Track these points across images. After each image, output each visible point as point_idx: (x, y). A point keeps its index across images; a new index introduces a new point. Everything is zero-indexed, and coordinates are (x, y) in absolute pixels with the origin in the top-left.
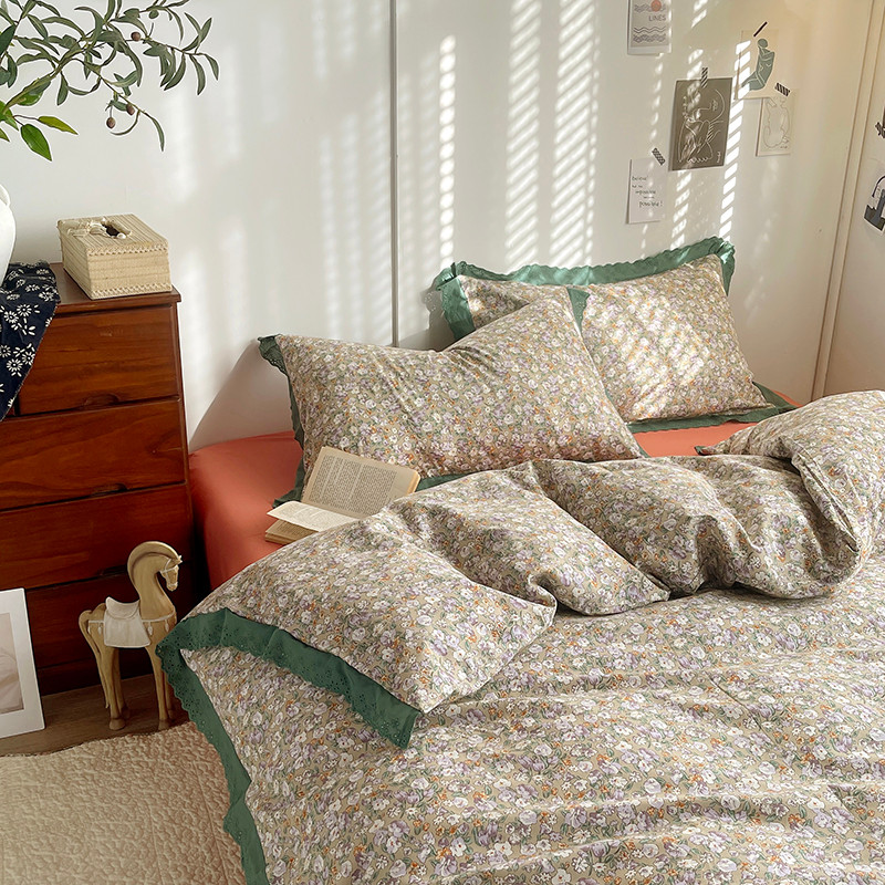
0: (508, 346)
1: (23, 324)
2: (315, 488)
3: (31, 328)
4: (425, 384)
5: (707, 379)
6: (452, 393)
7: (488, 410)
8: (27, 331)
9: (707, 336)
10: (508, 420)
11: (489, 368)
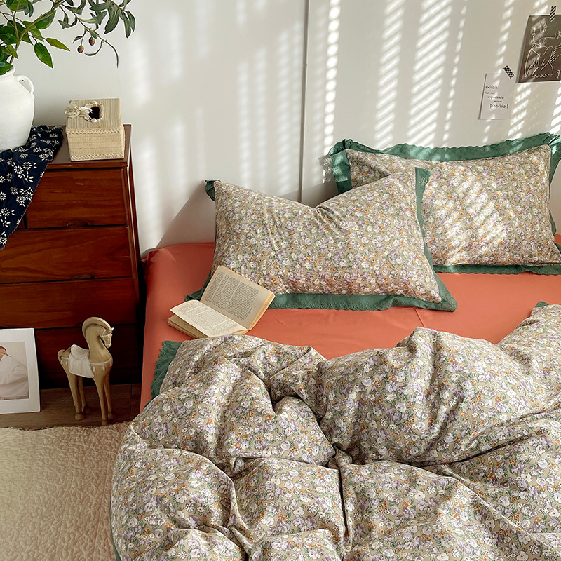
0: (355, 211)
1: (26, 175)
2: (209, 292)
3: (32, 177)
4: (291, 232)
5: (513, 241)
6: (307, 241)
7: (330, 255)
8: (28, 179)
9: (520, 209)
10: (343, 264)
11: (337, 226)
